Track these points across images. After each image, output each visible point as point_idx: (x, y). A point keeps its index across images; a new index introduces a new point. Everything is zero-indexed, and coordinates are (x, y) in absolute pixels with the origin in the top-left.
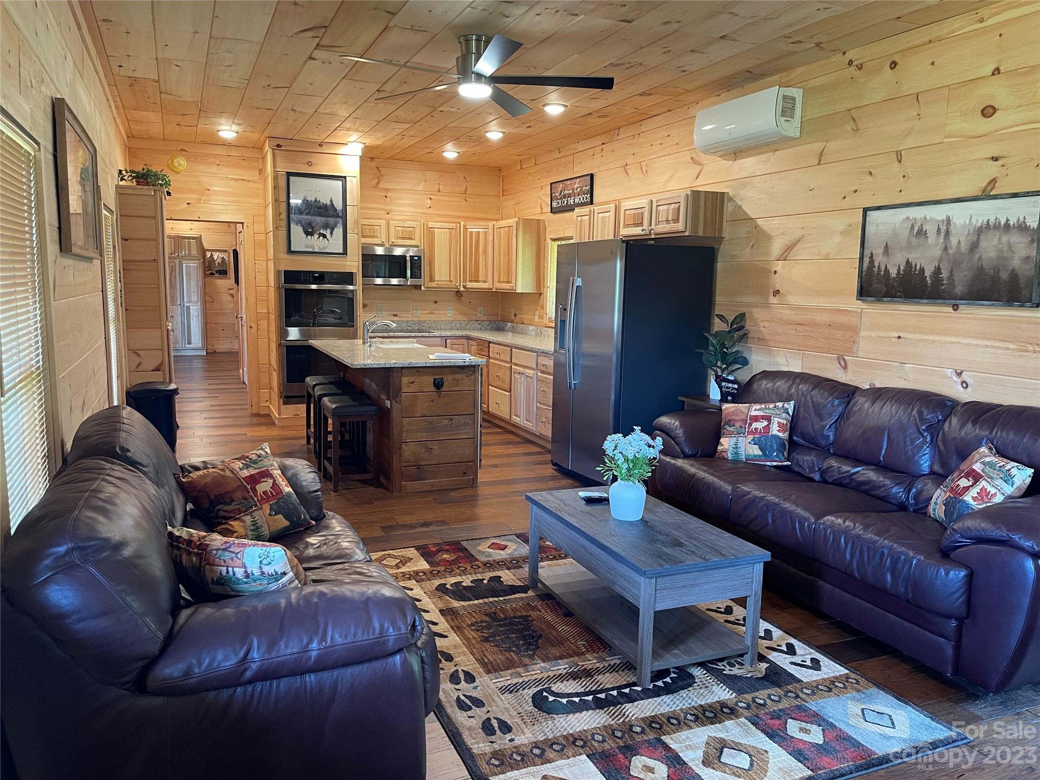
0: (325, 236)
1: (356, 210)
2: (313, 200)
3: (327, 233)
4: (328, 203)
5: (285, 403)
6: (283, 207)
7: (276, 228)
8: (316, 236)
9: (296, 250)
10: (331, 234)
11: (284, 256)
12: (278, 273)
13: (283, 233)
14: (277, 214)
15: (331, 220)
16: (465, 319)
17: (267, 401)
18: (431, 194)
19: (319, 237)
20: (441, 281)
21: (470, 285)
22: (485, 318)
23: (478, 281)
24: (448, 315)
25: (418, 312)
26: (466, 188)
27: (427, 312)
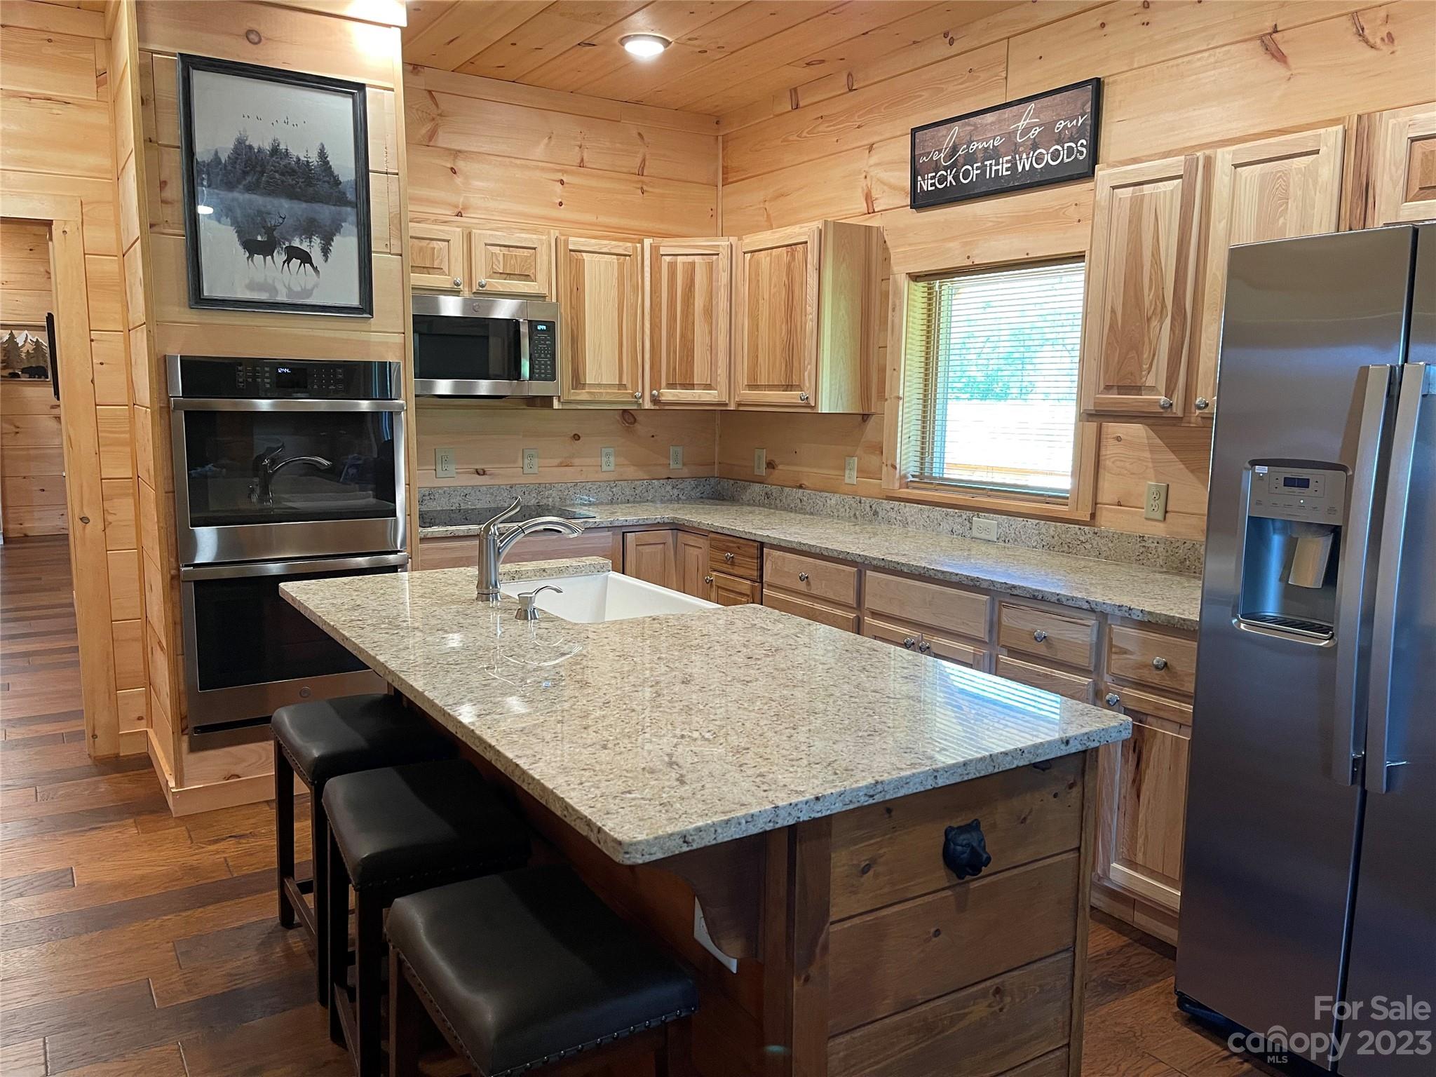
0: (305, 258)
1: (394, 187)
2: (267, 147)
3: (314, 248)
4: (314, 159)
5: (193, 749)
6: (173, 162)
7: (151, 226)
9: (219, 294)
11: (178, 312)
12: (161, 365)
13: (174, 244)
14: (152, 184)
15: (325, 212)
16: (641, 475)
17: (140, 718)
18: (564, 172)
19: (288, 261)
20: (599, 385)
21: (669, 395)
22: (685, 472)
23: (691, 386)
24: (605, 468)
25: (535, 461)
26: (644, 160)
27: (557, 461)
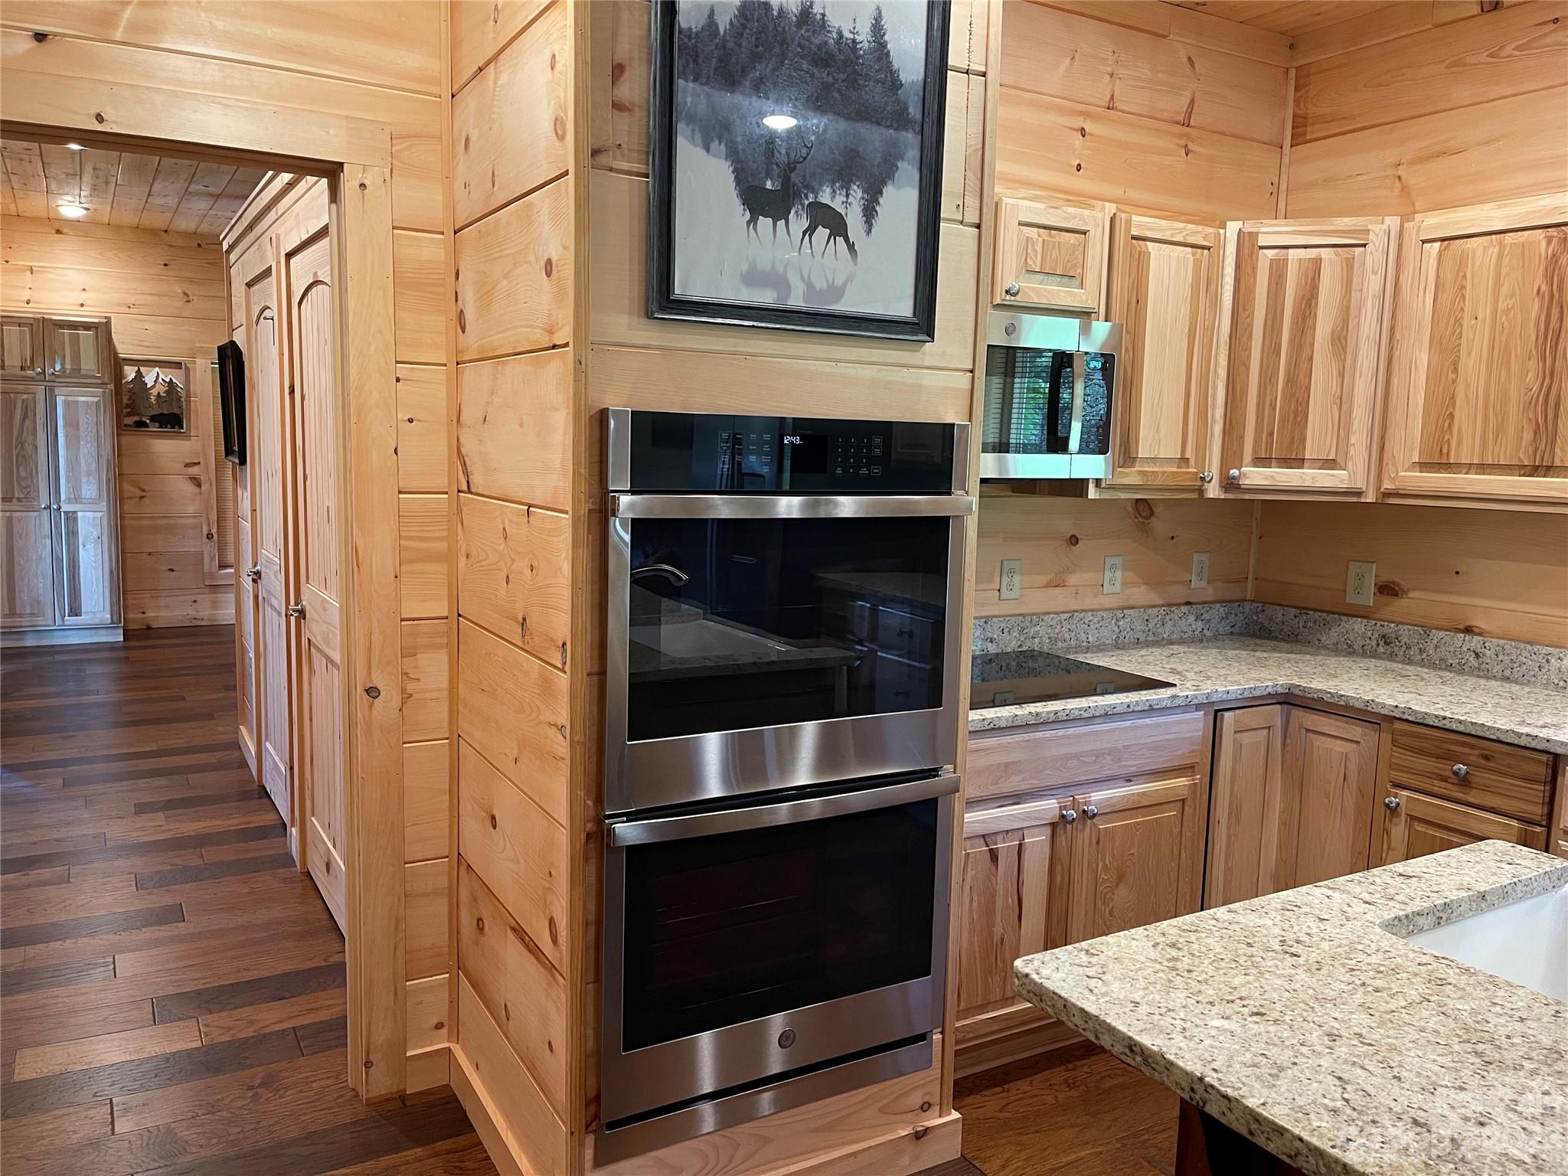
0: (838, 227)
1: (977, 98)
3: (849, 205)
4: (865, 38)
6: (637, 27)
7: (595, 153)
8: (798, 222)
10: (869, 213)
11: (629, 325)
12: (596, 428)
13: (629, 191)
15: (874, 138)
16: (1157, 599)
17: (439, 1026)
18: (1086, 115)
19: (810, 231)
20: (1153, 460)
21: (1255, 476)
22: (1210, 593)
24: (1108, 589)
26: (1192, 101)
27: (1045, 579)
